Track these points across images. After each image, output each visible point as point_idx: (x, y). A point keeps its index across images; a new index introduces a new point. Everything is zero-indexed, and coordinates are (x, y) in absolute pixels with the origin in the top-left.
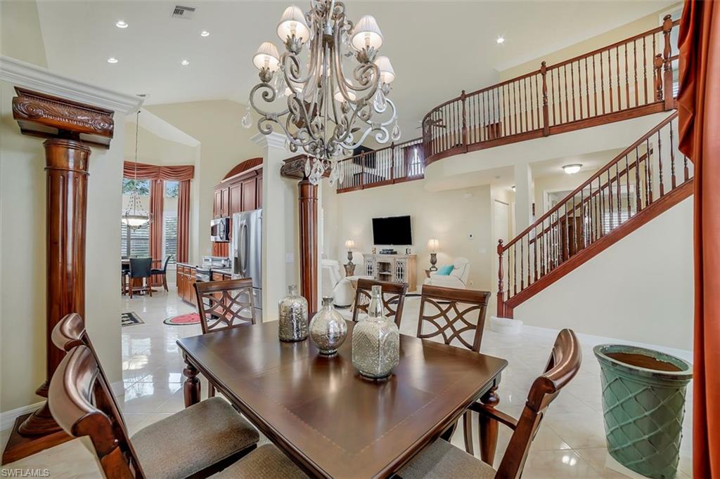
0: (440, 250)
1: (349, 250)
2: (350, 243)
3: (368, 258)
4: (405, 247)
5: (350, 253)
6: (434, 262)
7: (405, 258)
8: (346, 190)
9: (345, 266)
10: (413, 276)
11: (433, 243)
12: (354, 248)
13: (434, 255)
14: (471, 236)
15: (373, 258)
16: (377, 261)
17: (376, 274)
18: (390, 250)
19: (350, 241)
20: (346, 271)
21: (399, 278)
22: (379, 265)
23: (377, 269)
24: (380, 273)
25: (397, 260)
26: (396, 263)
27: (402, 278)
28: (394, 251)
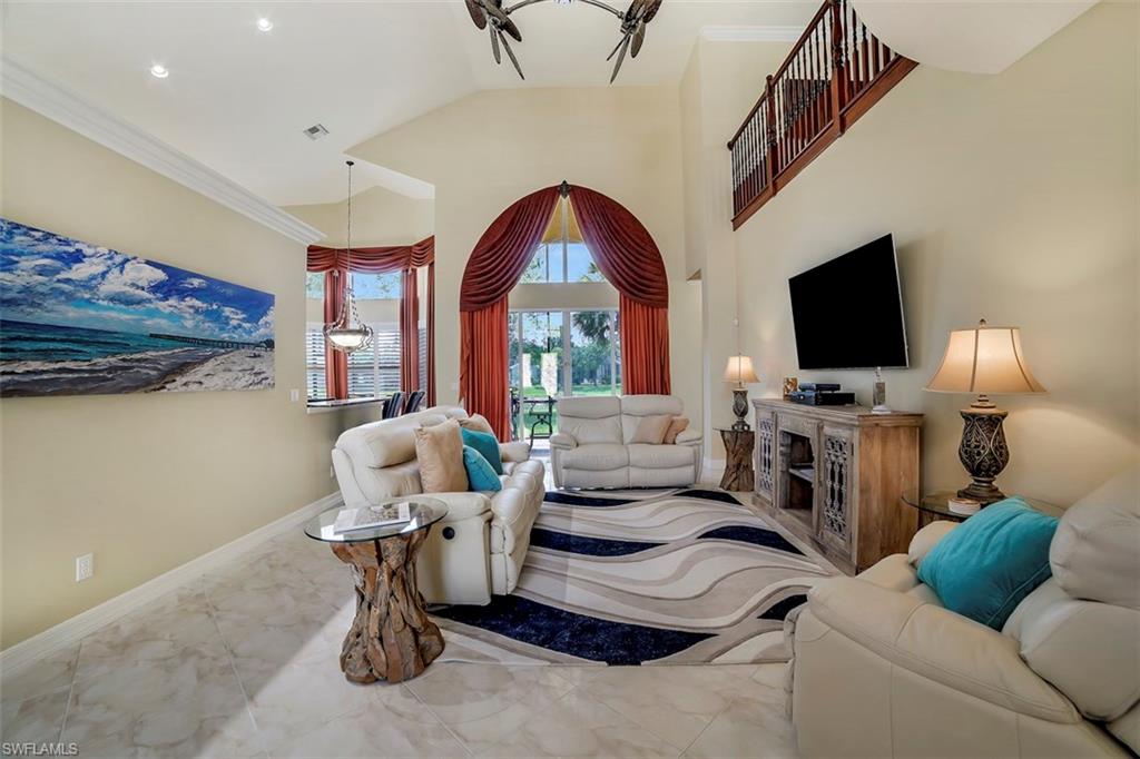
1: (737, 387)
2: (739, 365)
3: (763, 414)
5: (741, 395)
7: (851, 427)
8: (749, 210)
9: (724, 432)
12: (754, 381)
15: (773, 413)
16: (780, 428)
17: (779, 474)
18: (819, 387)
19: (737, 358)
20: (727, 450)
21: (832, 506)
22: (789, 441)
23: (782, 454)
24: (791, 471)
25: (828, 430)
26: (823, 439)
27: (840, 509)
28: (840, 392)
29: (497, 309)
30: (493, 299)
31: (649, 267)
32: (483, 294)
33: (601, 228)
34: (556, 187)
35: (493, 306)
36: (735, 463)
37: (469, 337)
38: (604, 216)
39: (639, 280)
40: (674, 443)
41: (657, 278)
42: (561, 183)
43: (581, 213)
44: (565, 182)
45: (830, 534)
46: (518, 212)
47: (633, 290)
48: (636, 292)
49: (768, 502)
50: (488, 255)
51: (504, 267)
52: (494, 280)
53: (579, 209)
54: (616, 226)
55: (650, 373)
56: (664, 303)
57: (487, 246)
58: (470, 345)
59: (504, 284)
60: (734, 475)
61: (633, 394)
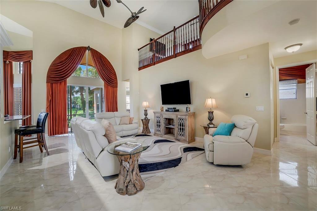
0: (217, 108)
1: (145, 109)
2: (145, 104)
3: (157, 115)
4: (186, 106)
5: (146, 111)
6: (211, 119)
7: (186, 115)
8: (145, 67)
9: (142, 120)
10: (192, 130)
11: (210, 102)
12: (149, 107)
13: (211, 113)
14: (247, 94)
15: (161, 114)
16: (164, 117)
17: (163, 128)
18: (174, 108)
19: (146, 102)
20: (143, 124)
21: (180, 131)
22: (165, 120)
23: (164, 123)
24: (166, 126)
25: (179, 117)
26: (178, 118)
27: (183, 131)
28: (176, 109)
29: (63, 84)
30: (61, 80)
31: (113, 76)
32: (57, 78)
33: (100, 63)
34: (86, 47)
35: (61, 82)
36: (146, 127)
37: (51, 93)
38: (101, 59)
39: (110, 79)
40: (132, 124)
41: (115, 79)
42: (88, 46)
43: (94, 57)
44: (89, 46)
45: (180, 137)
46: (72, 52)
47: (109, 82)
48: (110, 83)
49: (160, 134)
50: (59, 64)
51: (66, 70)
52: (62, 73)
53: (93, 56)
54: (104, 63)
55: (112, 106)
56: (116, 87)
57: (59, 61)
58: (51, 96)
59: (66, 75)
60: (146, 130)
61: (108, 111)
